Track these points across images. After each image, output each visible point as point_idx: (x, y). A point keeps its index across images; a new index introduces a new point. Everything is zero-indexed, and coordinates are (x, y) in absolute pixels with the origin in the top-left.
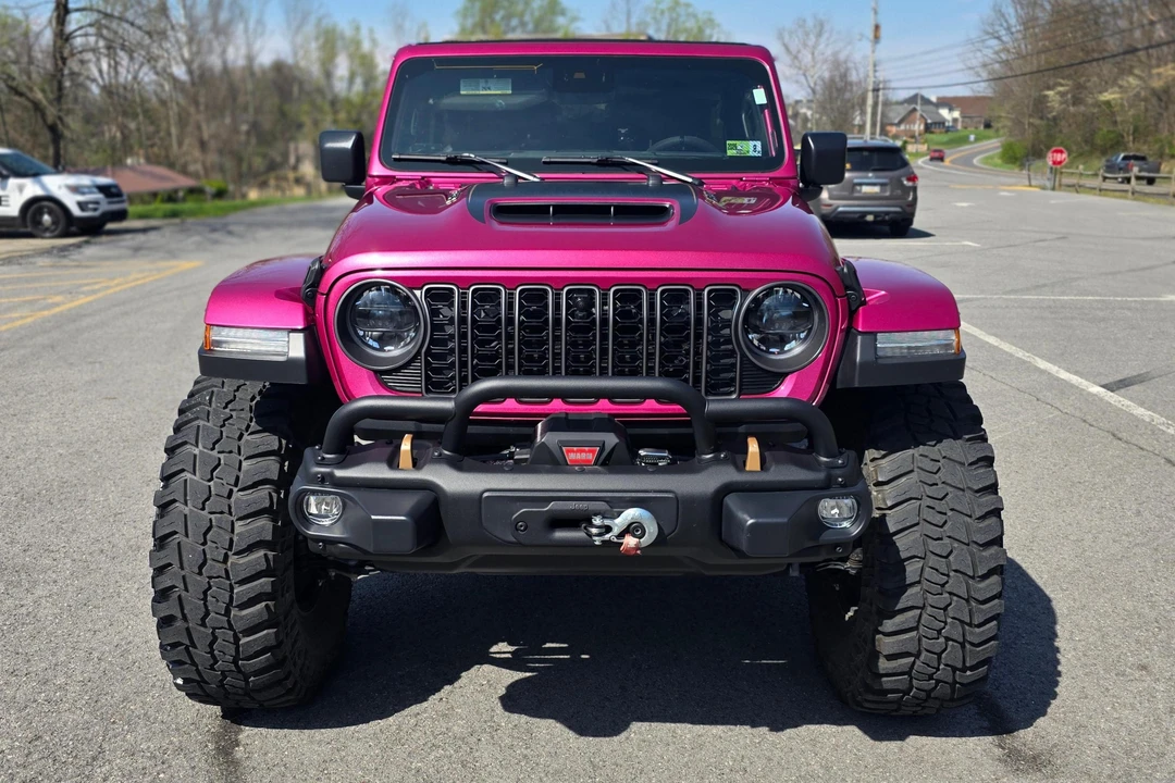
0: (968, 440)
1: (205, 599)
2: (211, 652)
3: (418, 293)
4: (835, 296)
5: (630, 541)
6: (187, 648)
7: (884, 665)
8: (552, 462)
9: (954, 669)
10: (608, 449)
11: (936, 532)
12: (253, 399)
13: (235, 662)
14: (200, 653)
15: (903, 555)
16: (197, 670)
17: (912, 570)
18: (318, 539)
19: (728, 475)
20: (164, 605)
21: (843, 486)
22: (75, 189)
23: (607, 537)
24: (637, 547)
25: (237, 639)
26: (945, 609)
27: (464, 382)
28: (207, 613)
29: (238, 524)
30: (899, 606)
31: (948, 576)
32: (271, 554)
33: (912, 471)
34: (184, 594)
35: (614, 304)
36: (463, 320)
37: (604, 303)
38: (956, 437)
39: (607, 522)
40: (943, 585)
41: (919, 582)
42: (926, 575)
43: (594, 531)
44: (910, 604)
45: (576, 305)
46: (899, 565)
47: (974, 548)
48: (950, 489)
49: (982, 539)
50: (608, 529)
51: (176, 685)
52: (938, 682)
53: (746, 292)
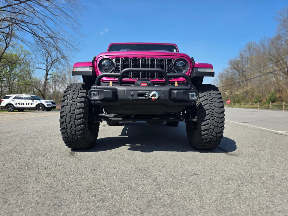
0: (216, 91)
1: (70, 118)
2: (71, 130)
3: (113, 60)
4: (190, 61)
5: (153, 98)
6: (66, 129)
7: (202, 132)
8: (139, 85)
9: (216, 133)
10: (149, 83)
11: (211, 105)
12: (81, 85)
13: (75, 132)
14: (68, 130)
15: (205, 109)
16: (68, 134)
17: (207, 112)
18: (93, 100)
19: (172, 87)
20: (62, 119)
21: (193, 89)
22: (47, 102)
23: (149, 97)
24: (155, 99)
25: (76, 127)
26: (214, 119)
27: (122, 70)
28: (70, 121)
29: (77, 104)
30: (205, 119)
31: (214, 113)
32: (84, 110)
33: (206, 95)
34: (66, 117)
35: (150, 61)
36: (122, 64)
37: (148, 61)
38: (214, 90)
39: (149, 94)
40: (213, 115)
41: (208, 114)
42: (210, 113)
43: (146, 95)
44: (207, 119)
45: (143, 61)
46: (204, 111)
47: (218, 108)
48: (213, 98)
49: (220, 106)
50: (149, 95)
51: (63, 140)
52: (213, 136)
53: (174, 60)
